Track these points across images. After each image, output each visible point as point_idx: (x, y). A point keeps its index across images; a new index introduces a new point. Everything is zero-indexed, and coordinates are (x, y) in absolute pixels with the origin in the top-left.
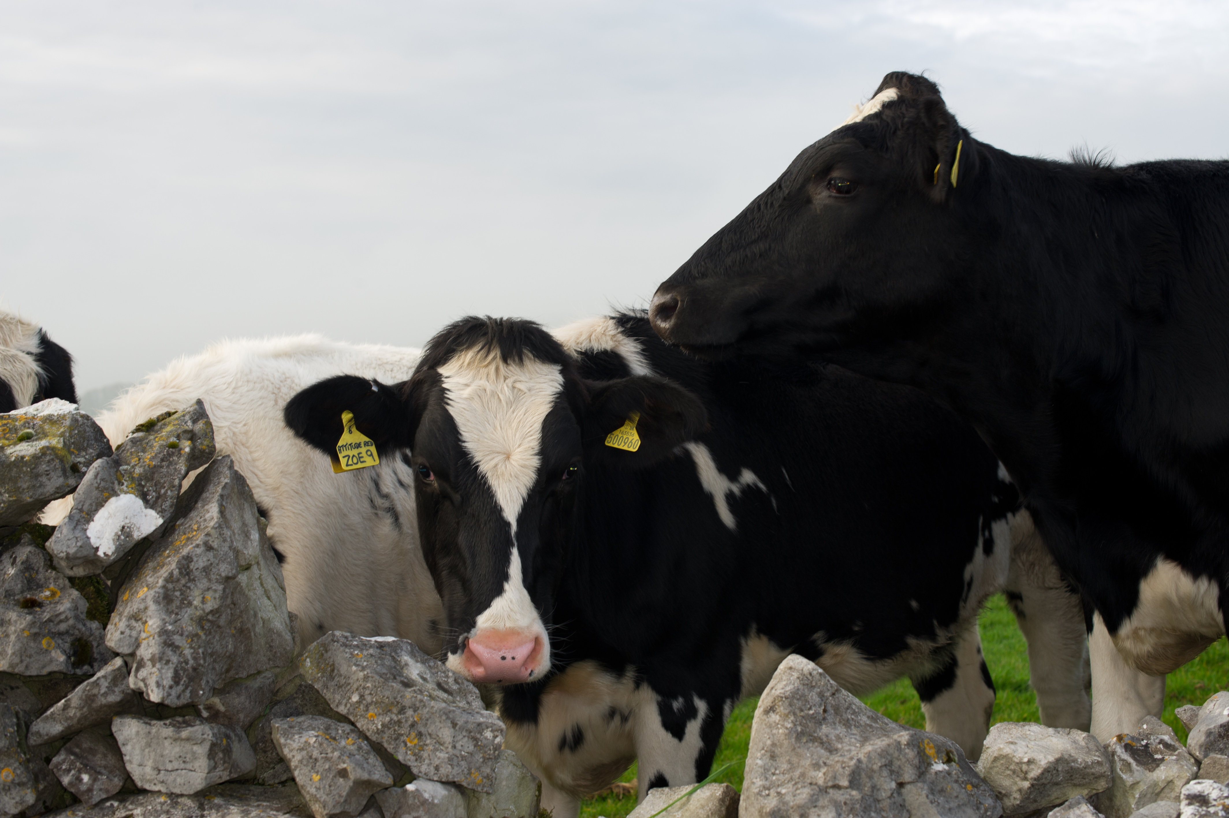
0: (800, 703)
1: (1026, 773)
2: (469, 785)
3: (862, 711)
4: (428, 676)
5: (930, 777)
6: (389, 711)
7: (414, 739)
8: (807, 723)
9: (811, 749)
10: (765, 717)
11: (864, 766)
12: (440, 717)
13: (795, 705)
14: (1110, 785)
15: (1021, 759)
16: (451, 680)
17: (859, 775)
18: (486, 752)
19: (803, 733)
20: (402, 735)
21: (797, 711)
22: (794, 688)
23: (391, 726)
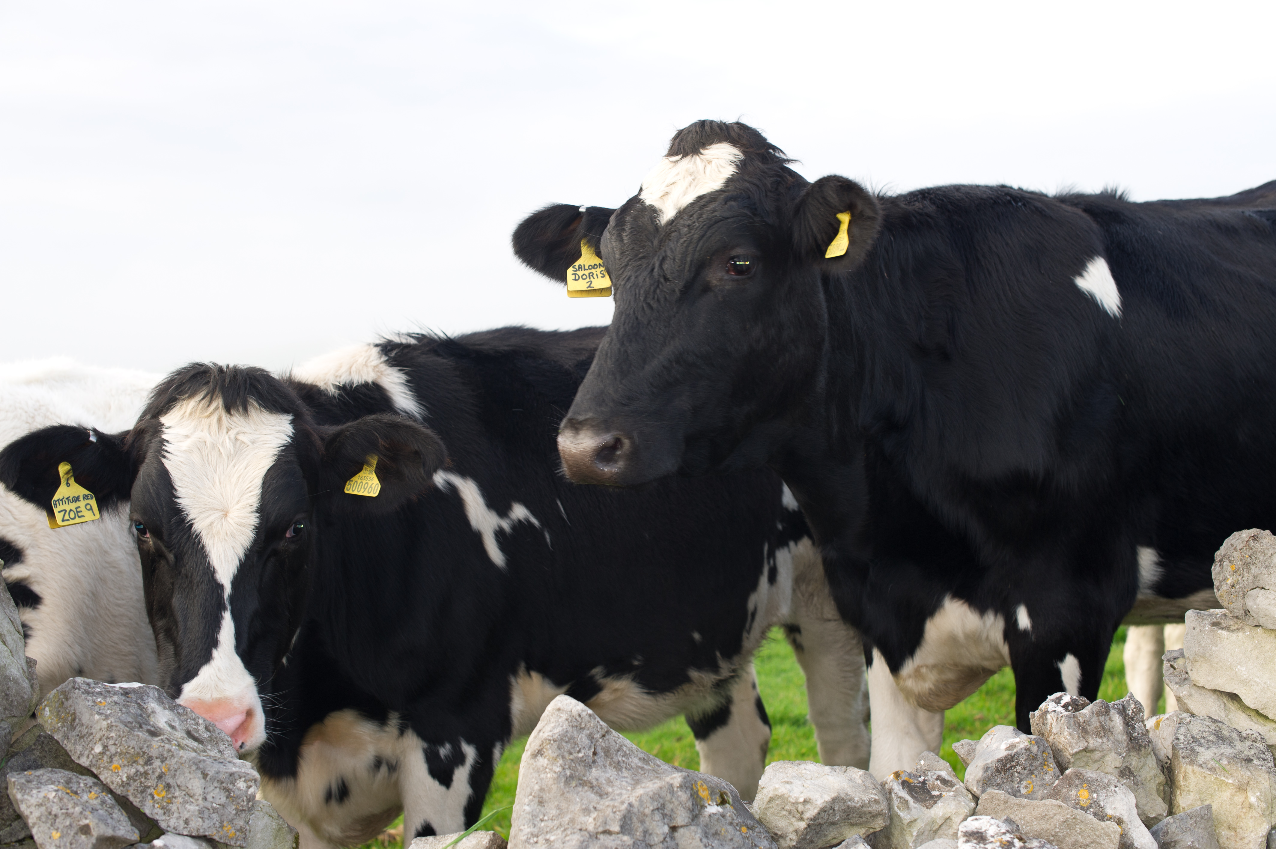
0: (569, 746)
1: (802, 813)
2: (221, 838)
3: (634, 753)
4: (176, 724)
5: (704, 819)
6: (135, 762)
7: (162, 791)
8: (576, 767)
9: (581, 793)
10: (532, 761)
11: (635, 810)
12: (190, 767)
13: (564, 748)
14: (888, 824)
15: (797, 798)
16: (201, 728)
17: (631, 819)
18: (239, 804)
19: (572, 777)
20: (149, 787)
21: (566, 754)
22: (563, 730)
23: (137, 778)
